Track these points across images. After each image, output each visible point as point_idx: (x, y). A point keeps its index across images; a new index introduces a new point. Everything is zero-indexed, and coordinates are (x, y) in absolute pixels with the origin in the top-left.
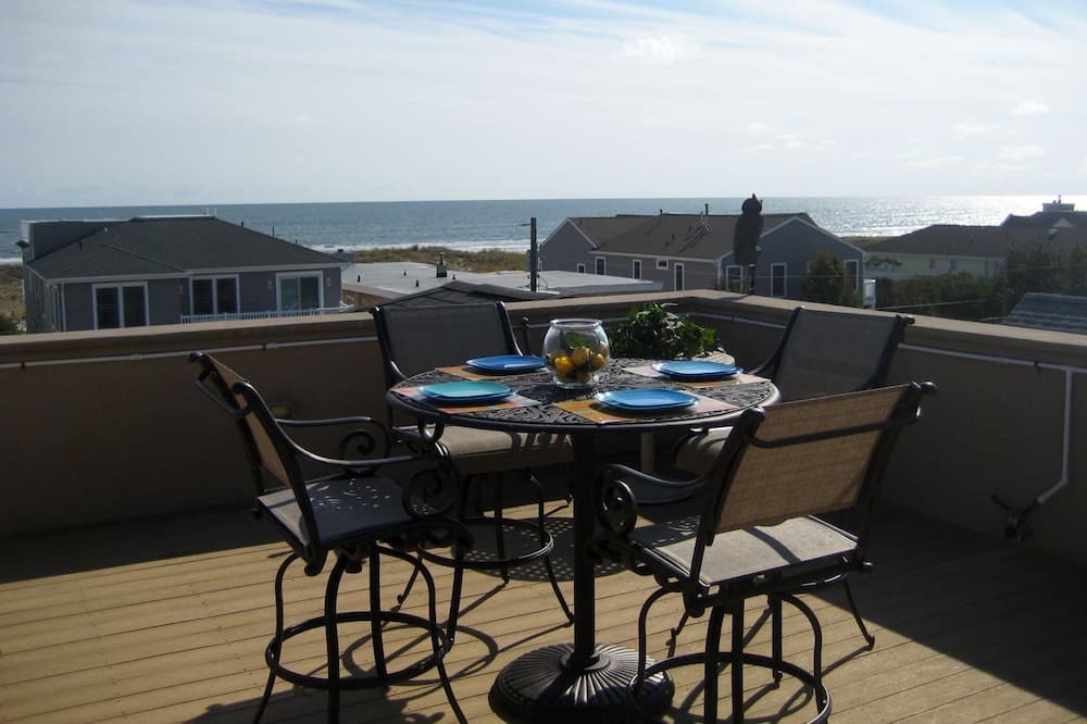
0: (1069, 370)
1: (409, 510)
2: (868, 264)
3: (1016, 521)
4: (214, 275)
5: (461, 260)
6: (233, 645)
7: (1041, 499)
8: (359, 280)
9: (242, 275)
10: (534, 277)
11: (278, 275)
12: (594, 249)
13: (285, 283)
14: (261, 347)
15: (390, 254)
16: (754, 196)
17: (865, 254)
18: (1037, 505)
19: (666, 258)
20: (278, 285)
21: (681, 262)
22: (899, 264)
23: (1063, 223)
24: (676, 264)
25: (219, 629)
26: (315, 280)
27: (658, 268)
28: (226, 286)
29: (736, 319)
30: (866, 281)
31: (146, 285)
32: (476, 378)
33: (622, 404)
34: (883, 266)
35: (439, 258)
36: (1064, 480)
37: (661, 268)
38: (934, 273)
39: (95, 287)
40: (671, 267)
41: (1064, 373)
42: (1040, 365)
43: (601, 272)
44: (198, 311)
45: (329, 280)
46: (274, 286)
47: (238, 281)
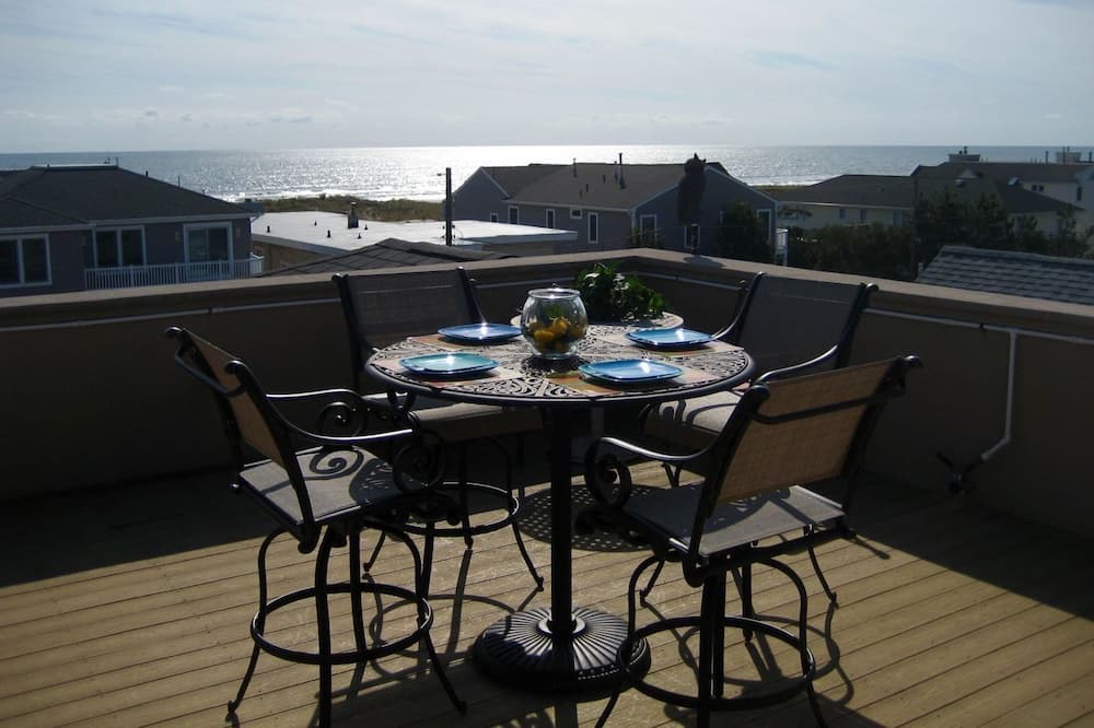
0: (1013, 333)
1: (400, 486)
2: (780, 213)
3: (960, 478)
4: (118, 226)
5: (369, 209)
6: (202, 618)
7: (985, 456)
8: (269, 231)
9: (147, 226)
10: (449, 228)
11: (185, 226)
12: (507, 199)
13: (192, 234)
14: (207, 311)
15: (297, 203)
16: (696, 155)
17: (777, 204)
18: (981, 461)
19: (579, 208)
20: (186, 235)
21: (594, 211)
22: (809, 215)
23: (968, 174)
24: (590, 214)
25: (185, 602)
26: (224, 231)
27: (572, 217)
28: (131, 237)
29: (680, 279)
30: (778, 231)
31: (46, 236)
32: (453, 349)
33: (605, 376)
34: (794, 215)
35: (350, 207)
36: (1007, 439)
37: (575, 217)
38: (844, 223)
40: (585, 215)
41: (1009, 335)
42: (985, 327)
43: (514, 222)
44: (102, 264)
45: (238, 231)
46: (182, 236)
47: (143, 233)
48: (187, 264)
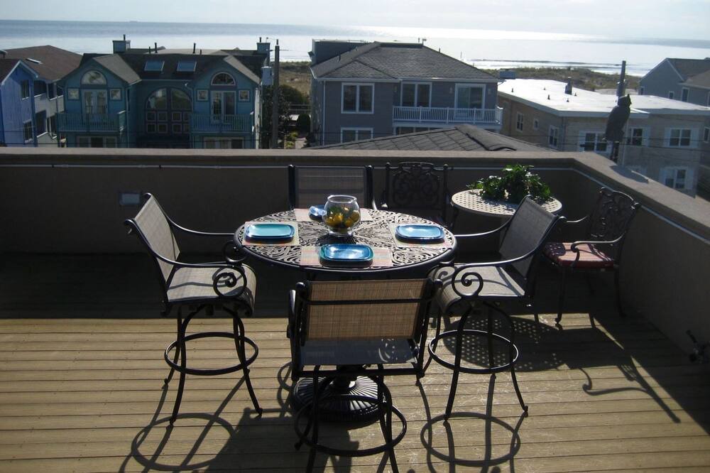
4: (417, 82)
8: (512, 91)
9: (434, 82)
11: (456, 85)
12: (682, 82)
13: (461, 90)
20: (456, 90)
26: (480, 90)
31: (373, 85)
39: (343, 84)
43: (684, 100)
44: (405, 104)
45: (489, 90)
46: (454, 91)
47: (431, 87)
48: (455, 109)
